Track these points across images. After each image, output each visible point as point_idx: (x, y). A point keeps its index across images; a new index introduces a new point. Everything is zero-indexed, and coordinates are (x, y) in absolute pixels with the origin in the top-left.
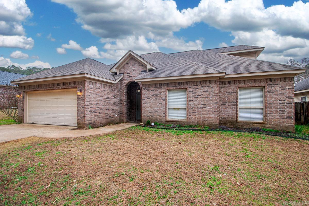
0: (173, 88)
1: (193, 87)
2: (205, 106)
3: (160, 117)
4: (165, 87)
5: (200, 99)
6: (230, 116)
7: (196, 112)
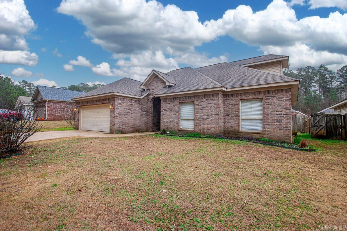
0: (183, 101)
1: (199, 100)
2: (209, 117)
3: (174, 127)
4: (178, 101)
5: (205, 111)
6: (233, 126)
7: (201, 122)
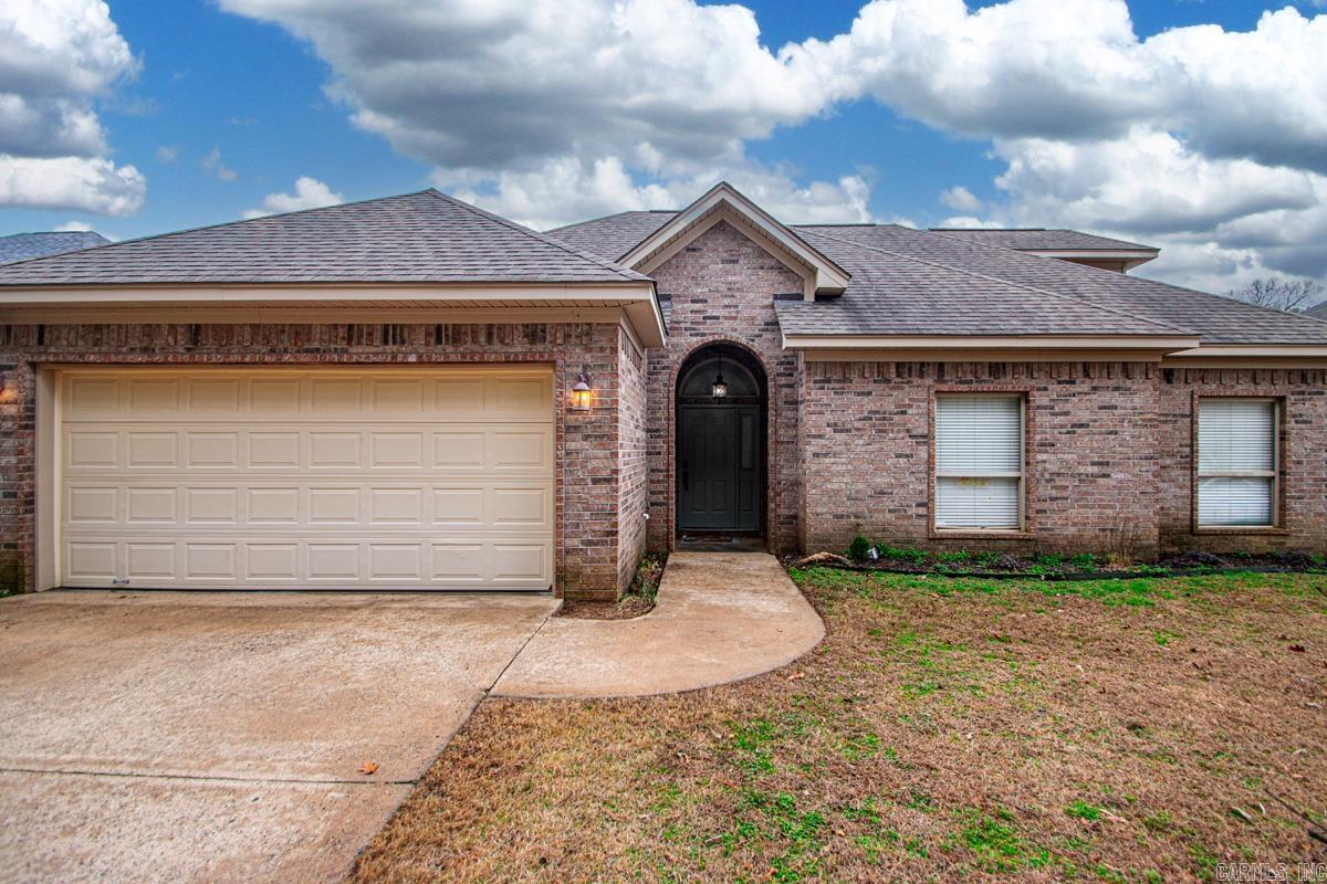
0: (963, 388)
1: (1055, 389)
2: (1106, 470)
3: (899, 522)
4: (929, 381)
5: (1084, 440)
6: (1169, 509)
7: (1065, 494)
